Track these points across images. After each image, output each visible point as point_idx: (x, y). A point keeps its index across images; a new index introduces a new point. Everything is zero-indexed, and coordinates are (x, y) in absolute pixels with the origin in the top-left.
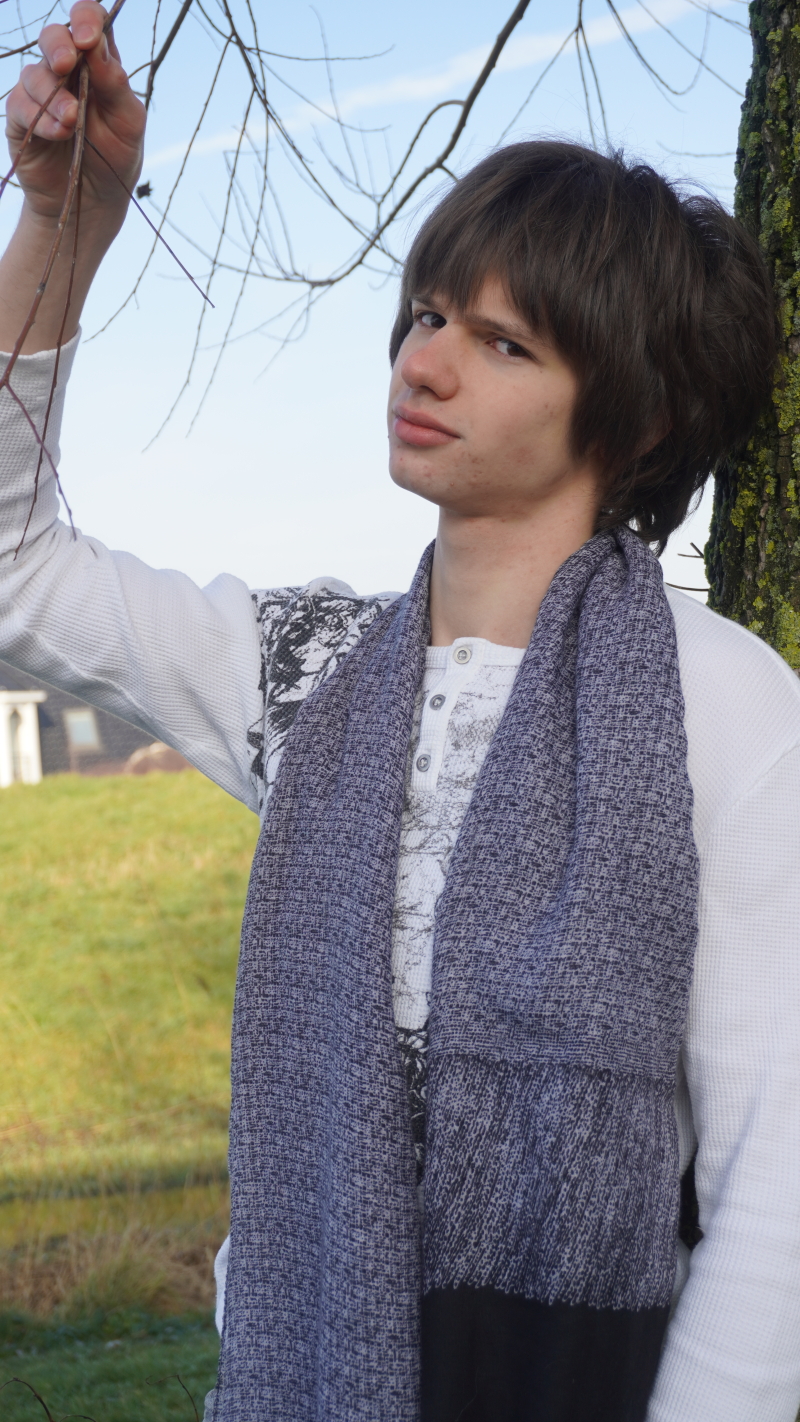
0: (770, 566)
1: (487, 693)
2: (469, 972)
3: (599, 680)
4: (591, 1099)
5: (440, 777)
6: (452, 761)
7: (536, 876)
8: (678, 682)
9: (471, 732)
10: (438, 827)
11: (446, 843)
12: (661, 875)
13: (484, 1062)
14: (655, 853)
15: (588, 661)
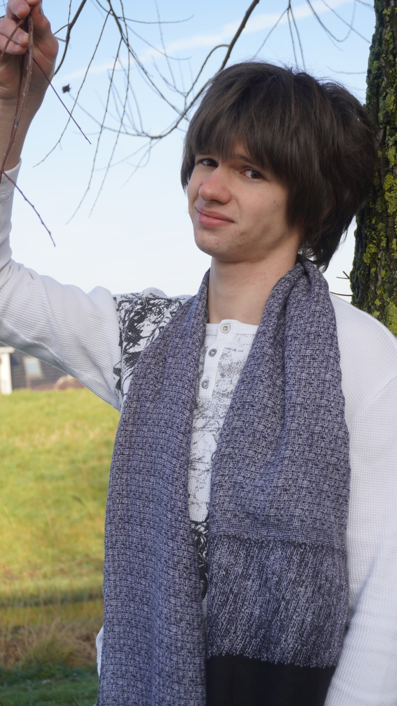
0: (383, 283)
1: (238, 349)
2: (230, 492)
3: (296, 342)
4: (296, 558)
5: (214, 391)
6: (220, 383)
7: (264, 443)
8: (337, 343)
9: (230, 368)
10: (213, 417)
11: (217, 425)
12: (331, 442)
13: (239, 539)
14: (327, 431)
15: (291, 333)
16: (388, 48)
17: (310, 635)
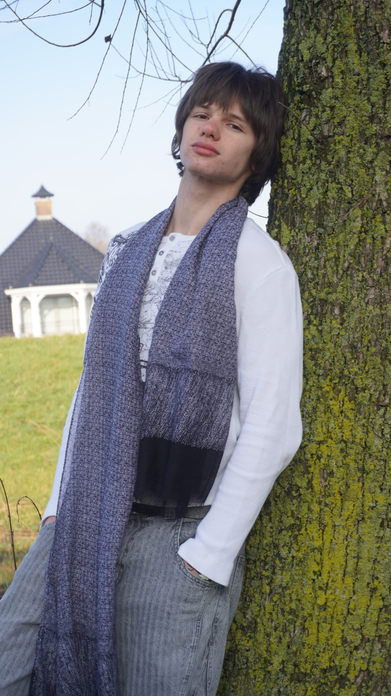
1: (178, 251)
2: (162, 338)
3: (211, 245)
4: (190, 379)
5: (159, 278)
6: (164, 273)
7: (187, 308)
8: (236, 247)
9: (172, 264)
10: (157, 294)
11: (160, 299)
12: (220, 309)
13: (164, 367)
14: (218, 302)
15: (211, 238)
16: (286, 48)
17: (193, 426)
